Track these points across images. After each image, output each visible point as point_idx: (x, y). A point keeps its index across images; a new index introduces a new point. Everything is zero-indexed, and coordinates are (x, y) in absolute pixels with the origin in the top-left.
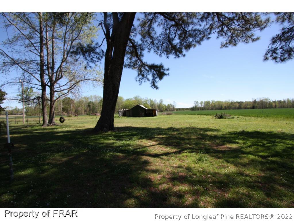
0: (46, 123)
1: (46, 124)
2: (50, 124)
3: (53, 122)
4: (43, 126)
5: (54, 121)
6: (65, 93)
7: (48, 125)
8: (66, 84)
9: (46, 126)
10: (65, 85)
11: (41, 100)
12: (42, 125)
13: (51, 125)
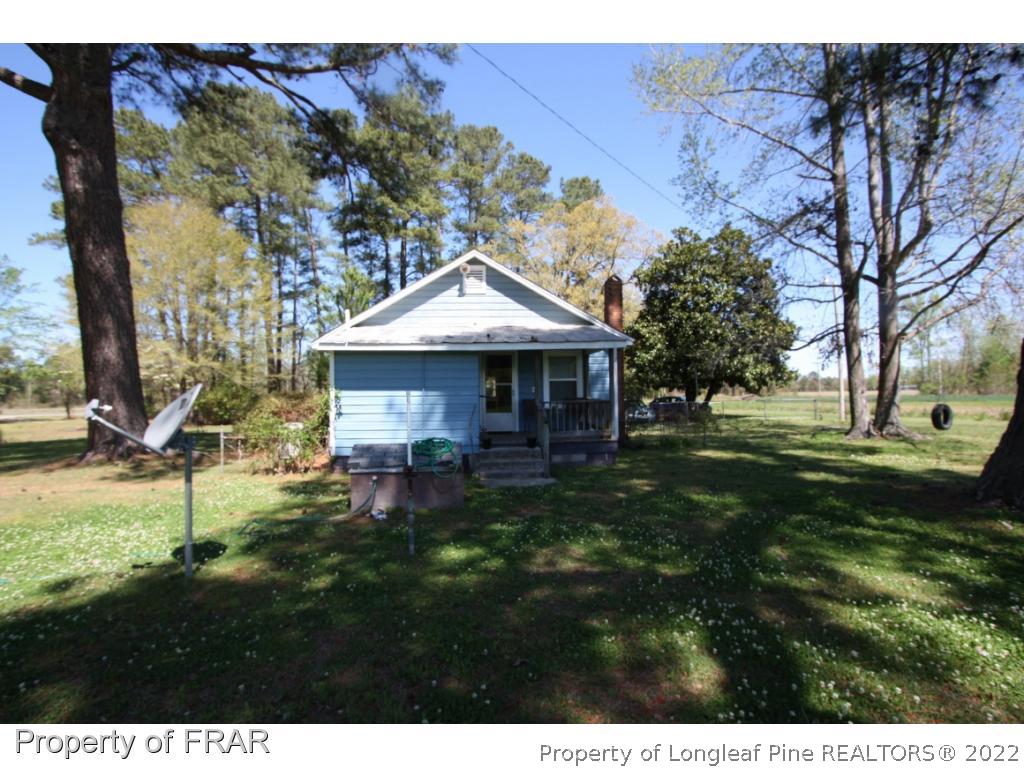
0: (859, 424)
1: (859, 428)
2: (881, 429)
3: (892, 424)
4: (848, 437)
5: (895, 420)
6: (941, 296)
7: (868, 434)
8: (955, 254)
9: (861, 437)
10: (950, 259)
11: (842, 335)
12: (847, 433)
13: (882, 435)
